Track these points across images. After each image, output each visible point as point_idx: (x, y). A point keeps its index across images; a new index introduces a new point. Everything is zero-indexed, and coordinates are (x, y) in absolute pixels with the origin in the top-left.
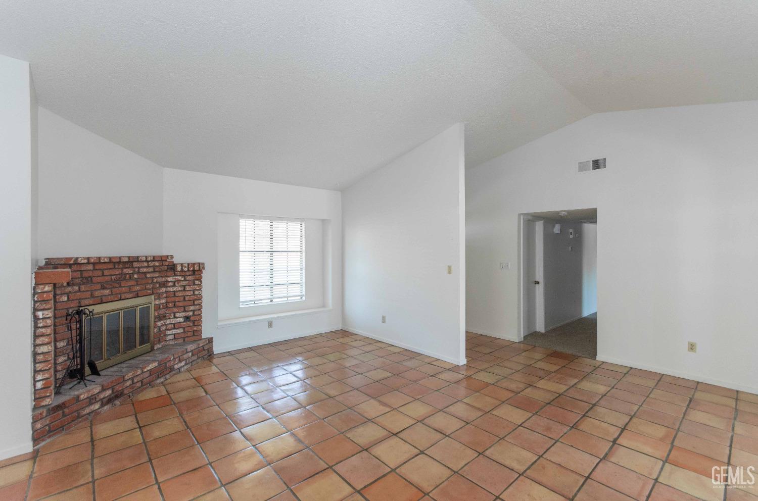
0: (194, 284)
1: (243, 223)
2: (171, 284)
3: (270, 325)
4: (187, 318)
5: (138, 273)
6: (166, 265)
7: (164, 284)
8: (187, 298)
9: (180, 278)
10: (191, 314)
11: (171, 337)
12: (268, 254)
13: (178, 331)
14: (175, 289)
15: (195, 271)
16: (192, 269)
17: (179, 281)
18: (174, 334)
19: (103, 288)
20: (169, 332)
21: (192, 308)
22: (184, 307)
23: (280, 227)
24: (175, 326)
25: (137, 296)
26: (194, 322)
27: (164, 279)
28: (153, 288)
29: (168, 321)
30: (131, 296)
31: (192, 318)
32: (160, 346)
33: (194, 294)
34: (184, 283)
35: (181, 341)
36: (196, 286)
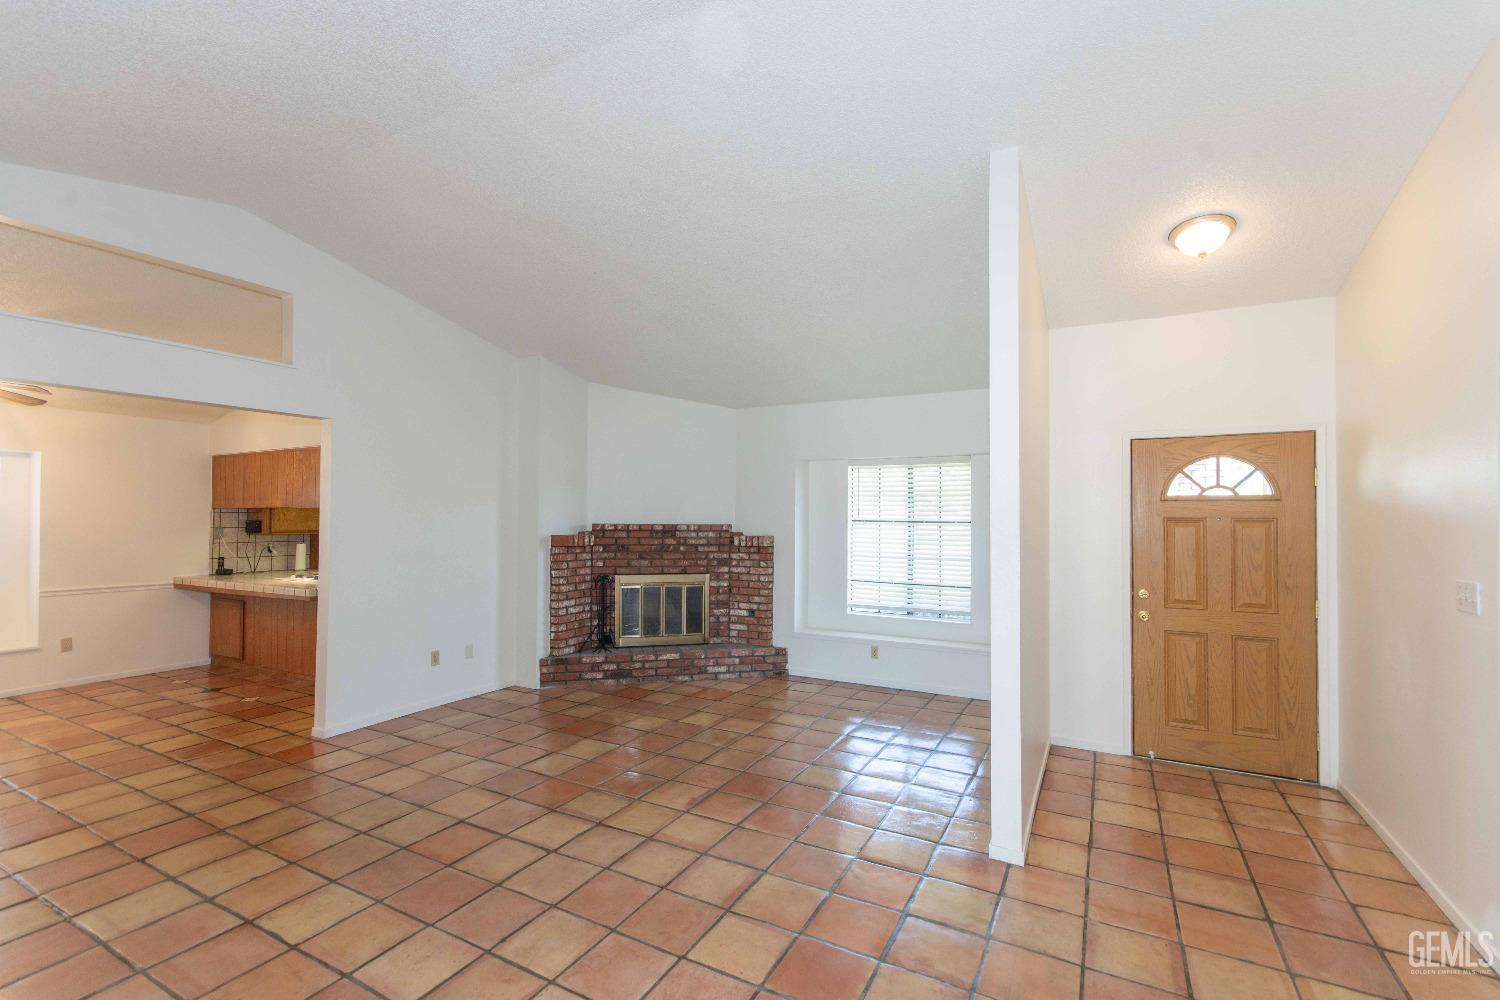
0: (760, 567)
1: (853, 473)
2: (734, 563)
3: (875, 653)
4: (752, 612)
5: (685, 544)
6: (724, 538)
7: (727, 562)
8: (752, 585)
9: (744, 556)
10: (755, 607)
11: (734, 633)
12: (905, 526)
13: (743, 627)
14: (739, 570)
15: (762, 551)
16: (749, 544)
17: (743, 560)
18: (739, 631)
19: (641, 558)
20: (733, 627)
21: (756, 599)
22: (749, 595)
23: (925, 475)
24: (741, 620)
25: (684, 572)
26: (759, 618)
27: (725, 556)
28: (708, 565)
29: (732, 612)
30: (675, 571)
31: (756, 613)
32: (719, 641)
33: (759, 581)
34: (748, 563)
35: (744, 642)
36: (761, 570)
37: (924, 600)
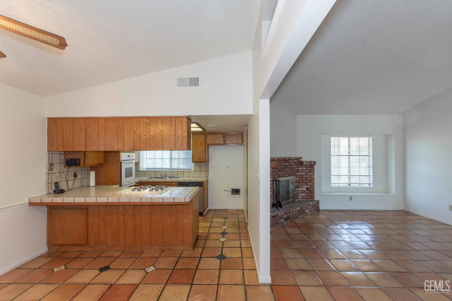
0: (311, 172)
1: (332, 139)
2: (300, 171)
3: (351, 199)
4: (308, 189)
5: (290, 165)
6: (299, 162)
7: (298, 171)
8: (308, 179)
9: (305, 168)
10: (309, 187)
11: (300, 197)
12: (347, 157)
13: (304, 194)
14: (303, 174)
15: (312, 165)
16: (310, 164)
17: (304, 170)
18: (302, 196)
19: (280, 171)
20: (300, 195)
21: (310, 184)
22: (307, 183)
23: (354, 141)
24: (303, 192)
25: (290, 176)
26: (311, 191)
27: (298, 169)
28: (295, 172)
29: (300, 189)
30: (288, 175)
31: (310, 189)
32: (297, 200)
33: (311, 177)
34: (306, 171)
35: (305, 200)
36: (312, 173)
37: (355, 180)
